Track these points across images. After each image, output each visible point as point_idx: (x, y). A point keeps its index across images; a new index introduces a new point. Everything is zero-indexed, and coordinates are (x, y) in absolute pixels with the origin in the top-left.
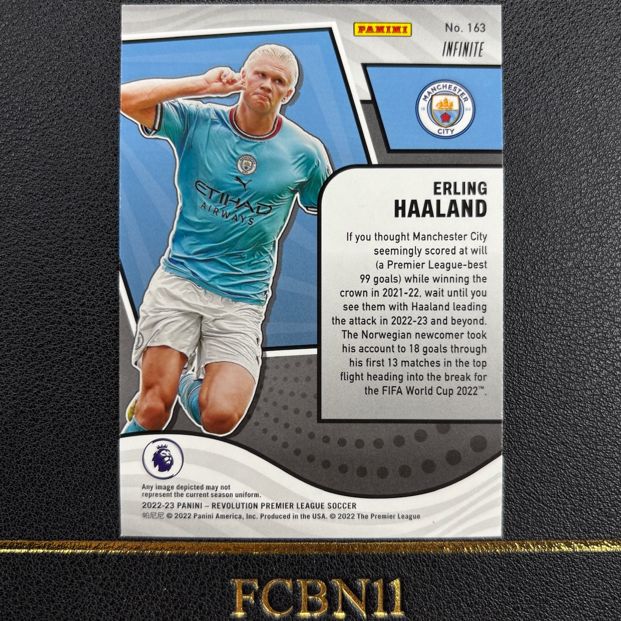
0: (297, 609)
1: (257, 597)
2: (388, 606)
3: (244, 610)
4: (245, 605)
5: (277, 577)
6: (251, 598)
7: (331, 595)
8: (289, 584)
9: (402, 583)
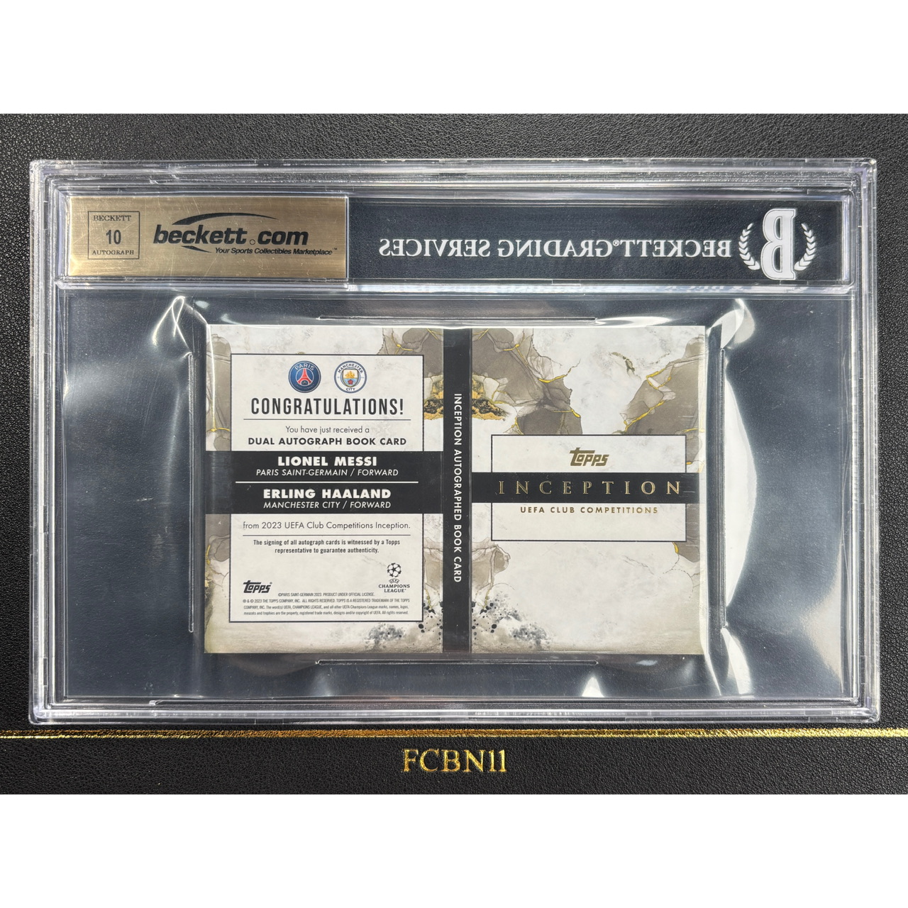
0: (441, 767)
1: (418, 759)
2: (498, 766)
3: (410, 767)
4: (410, 764)
5: (431, 747)
6: (414, 760)
7: (462, 758)
8: (437, 752)
9: (505, 753)
